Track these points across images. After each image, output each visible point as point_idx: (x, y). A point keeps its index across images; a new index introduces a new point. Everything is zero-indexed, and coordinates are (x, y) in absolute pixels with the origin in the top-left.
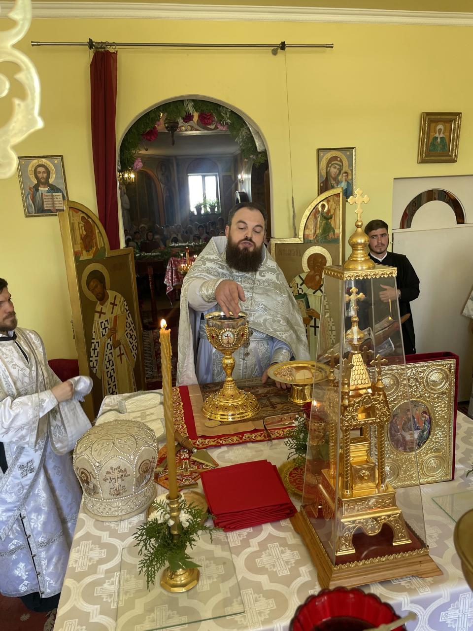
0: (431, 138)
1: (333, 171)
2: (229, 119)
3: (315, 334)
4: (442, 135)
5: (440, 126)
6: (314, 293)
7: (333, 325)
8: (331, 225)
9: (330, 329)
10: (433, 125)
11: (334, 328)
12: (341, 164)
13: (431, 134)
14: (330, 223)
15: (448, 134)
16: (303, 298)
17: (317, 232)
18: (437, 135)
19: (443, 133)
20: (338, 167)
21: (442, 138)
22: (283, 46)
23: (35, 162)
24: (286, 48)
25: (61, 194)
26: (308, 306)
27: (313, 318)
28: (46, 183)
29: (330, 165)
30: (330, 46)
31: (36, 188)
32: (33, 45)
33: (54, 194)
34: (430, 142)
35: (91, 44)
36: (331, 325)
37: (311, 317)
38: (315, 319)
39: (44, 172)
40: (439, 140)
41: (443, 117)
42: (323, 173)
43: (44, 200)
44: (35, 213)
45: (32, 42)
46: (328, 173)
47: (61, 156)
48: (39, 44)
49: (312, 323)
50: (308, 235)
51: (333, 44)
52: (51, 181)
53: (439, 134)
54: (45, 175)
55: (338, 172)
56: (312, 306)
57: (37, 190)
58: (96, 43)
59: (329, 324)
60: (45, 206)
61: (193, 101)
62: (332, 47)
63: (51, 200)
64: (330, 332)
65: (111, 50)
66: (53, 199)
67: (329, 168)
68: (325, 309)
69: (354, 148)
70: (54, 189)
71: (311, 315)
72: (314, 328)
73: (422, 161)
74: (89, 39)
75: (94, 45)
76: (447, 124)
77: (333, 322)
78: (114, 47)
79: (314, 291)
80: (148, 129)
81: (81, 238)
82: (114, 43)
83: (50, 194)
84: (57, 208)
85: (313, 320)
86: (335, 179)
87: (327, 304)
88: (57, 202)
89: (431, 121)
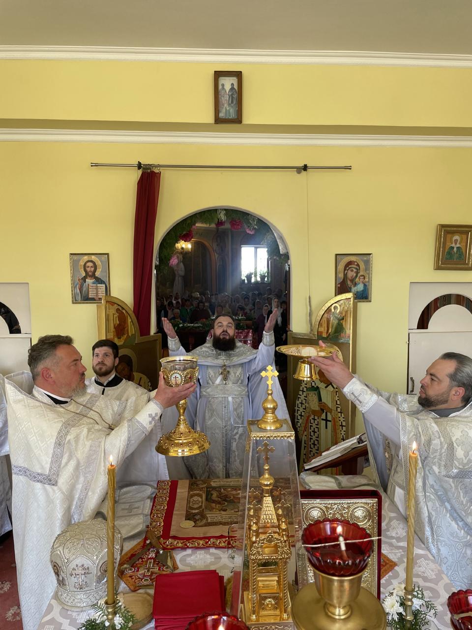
0: (447, 248)
1: (351, 274)
2: (256, 225)
3: (326, 428)
4: (458, 245)
5: (457, 237)
6: (326, 387)
7: (344, 421)
8: (342, 325)
9: (341, 424)
10: (449, 236)
11: (344, 424)
12: (358, 268)
13: (448, 244)
14: (342, 324)
15: (464, 244)
16: (316, 391)
17: (330, 331)
18: (453, 245)
19: (460, 244)
20: (355, 270)
21: (458, 248)
22: (305, 168)
23: (86, 258)
24: (308, 170)
25: (104, 285)
26: (320, 399)
27: (325, 411)
28: (93, 275)
29: (347, 268)
30: (349, 168)
31: (84, 279)
32: (92, 166)
33: (99, 285)
34: (446, 251)
35: (139, 166)
36: (342, 421)
37: (322, 410)
38: (326, 413)
39: (91, 267)
40: (455, 249)
41: (460, 229)
42: (341, 275)
43: (90, 290)
44: (81, 301)
45: (92, 163)
46: (345, 275)
47: (108, 254)
48: (97, 165)
49: (323, 416)
50: (321, 333)
51: (351, 166)
52: (97, 274)
53: (456, 244)
54: (93, 269)
55: (355, 275)
56: (324, 400)
57: (85, 282)
58: (144, 165)
59: (340, 419)
60: (90, 295)
61: (225, 210)
62: (350, 169)
63: (95, 290)
64: (341, 427)
65: (156, 171)
66: (97, 289)
67: (346, 271)
68: (337, 404)
69: (370, 254)
70: (99, 281)
71: (323, 408)
72: (325, 422)
73: (438, 268)
74: (139, 162)
75: (142, 167)
76: (463, 235)
77: (343, 418)
78: (158, 168)
79: (326, 385)
80: (184, 233)
81: (115, 328)
82: (158, 165)
83: (95, 285)
84: (100, 297)
85: (324, 414)
86: (352, 281)
87: (338, 400)
88: (100, 292)
89: (447, 232)
